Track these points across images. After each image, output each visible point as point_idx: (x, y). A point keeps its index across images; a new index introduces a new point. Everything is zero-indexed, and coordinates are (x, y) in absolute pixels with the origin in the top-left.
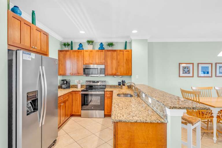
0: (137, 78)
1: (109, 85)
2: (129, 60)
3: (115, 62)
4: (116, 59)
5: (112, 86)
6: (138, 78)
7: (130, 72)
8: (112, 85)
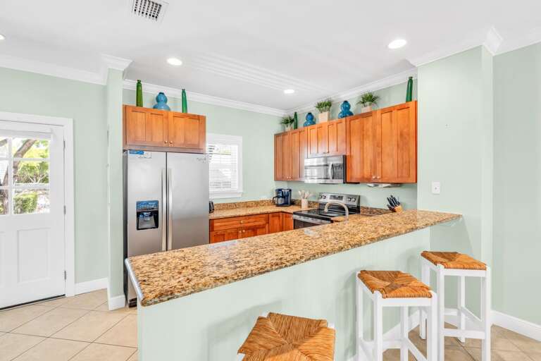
0: (434, 191)
1: (368, 208)
2: (408, 135)
3: (368, 145)
4: (371, 138)
5: (375, 211)
6: (438, 191)
7: (413, 172)
8: (375, 209)
